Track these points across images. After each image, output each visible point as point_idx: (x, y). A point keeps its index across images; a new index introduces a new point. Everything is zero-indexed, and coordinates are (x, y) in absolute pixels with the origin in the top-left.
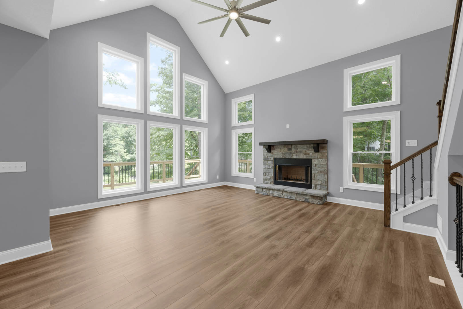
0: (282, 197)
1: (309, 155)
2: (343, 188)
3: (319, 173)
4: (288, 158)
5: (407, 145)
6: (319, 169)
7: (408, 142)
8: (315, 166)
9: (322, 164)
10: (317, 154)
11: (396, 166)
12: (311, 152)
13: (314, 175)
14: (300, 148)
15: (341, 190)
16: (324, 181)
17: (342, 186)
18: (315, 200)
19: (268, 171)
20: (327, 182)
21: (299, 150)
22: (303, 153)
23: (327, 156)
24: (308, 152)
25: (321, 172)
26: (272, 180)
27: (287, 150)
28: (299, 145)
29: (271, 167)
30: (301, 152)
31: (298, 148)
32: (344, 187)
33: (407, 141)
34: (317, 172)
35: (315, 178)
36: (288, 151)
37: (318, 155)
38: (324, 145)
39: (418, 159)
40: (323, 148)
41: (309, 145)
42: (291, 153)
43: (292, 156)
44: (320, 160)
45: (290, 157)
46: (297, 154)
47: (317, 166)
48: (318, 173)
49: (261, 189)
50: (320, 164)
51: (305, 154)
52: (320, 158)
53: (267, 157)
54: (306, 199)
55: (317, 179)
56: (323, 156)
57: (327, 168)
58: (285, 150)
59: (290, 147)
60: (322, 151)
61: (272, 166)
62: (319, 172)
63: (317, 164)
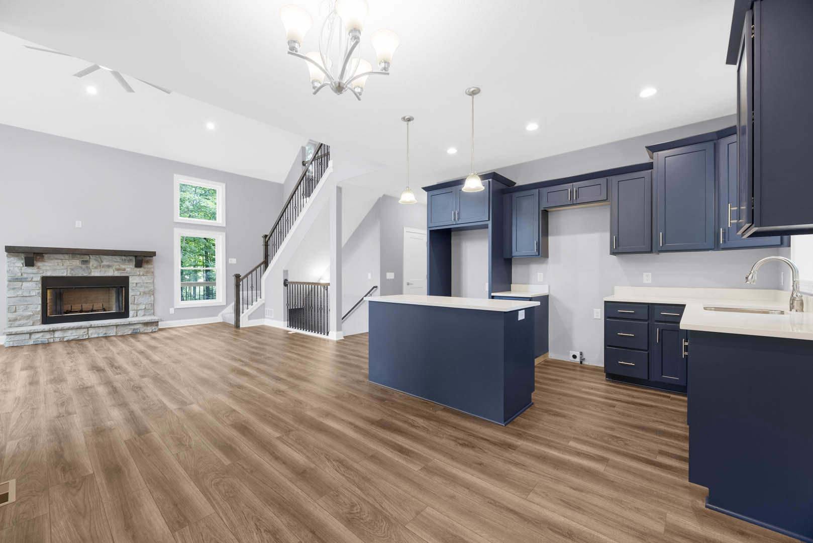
0: (87, 337)
1: (125, 270)
2: (173, 309)
3: (142, 295)
4: (80, 275)
5: (230, 262)
6: (142, 290)
7: (231, 261)
8: (135, 285)
9: (147, 283)
10: (138, 269)
11: (244, 278)
12: (129, 266)
13: (134, 298)
14: (106, 261)
15: (172, 311)
16: (149, 304)
17: (173, 306)
18: (149, 328)
19: (26, 301)
20: (153, 305)
21: (105, 263)
22: (114, 268)
23: (153, 272)
24: (123, 267)
25: (144, 293)
26: (39, 317)
27: (78, 264)
28: (105, 257)
29: (33, 293)
30: (109, 266)
31: (102, 260)
32: (176, 307)
33: (230, 259)
34: (139, 293)
35: (136, 301)
36: (80, 265)
37: (139, 271)
38: (148, 258)
39: (254, 273)
40: (148, 262)
41: (124, 258)
42: (88, 268)
43: (90, 273)
44: (144, 278)
45: (85, 275)
46: (103, 269)
47: (138, 285)
48: (140, 295)
49: (28, 335)
50: (143, 283)
51: (118, 270)
52: (143, 275)
53: (22, 274)
54: (134, 329)
55: (140, 303)
56: (147, 272)
57: (154, 286)
58: (74, 263)
59: (86, 258)
60: (145, 266)
61: (37, 291)
62: (142, 293)
63: (139, 283)
